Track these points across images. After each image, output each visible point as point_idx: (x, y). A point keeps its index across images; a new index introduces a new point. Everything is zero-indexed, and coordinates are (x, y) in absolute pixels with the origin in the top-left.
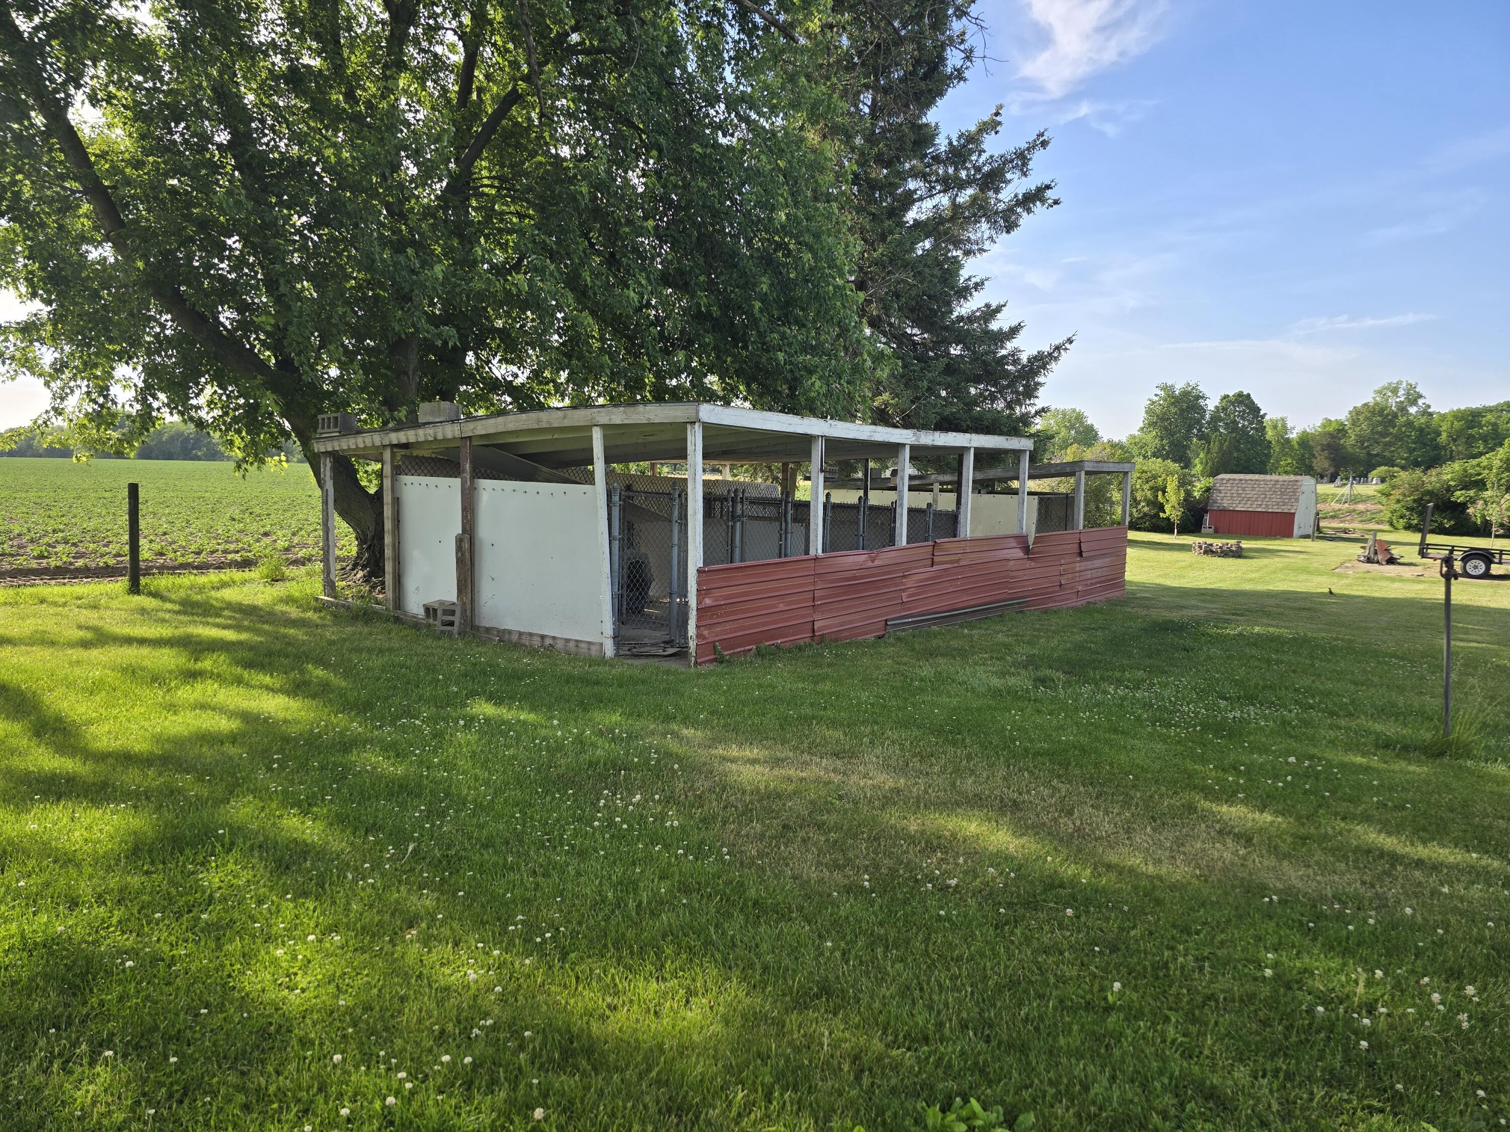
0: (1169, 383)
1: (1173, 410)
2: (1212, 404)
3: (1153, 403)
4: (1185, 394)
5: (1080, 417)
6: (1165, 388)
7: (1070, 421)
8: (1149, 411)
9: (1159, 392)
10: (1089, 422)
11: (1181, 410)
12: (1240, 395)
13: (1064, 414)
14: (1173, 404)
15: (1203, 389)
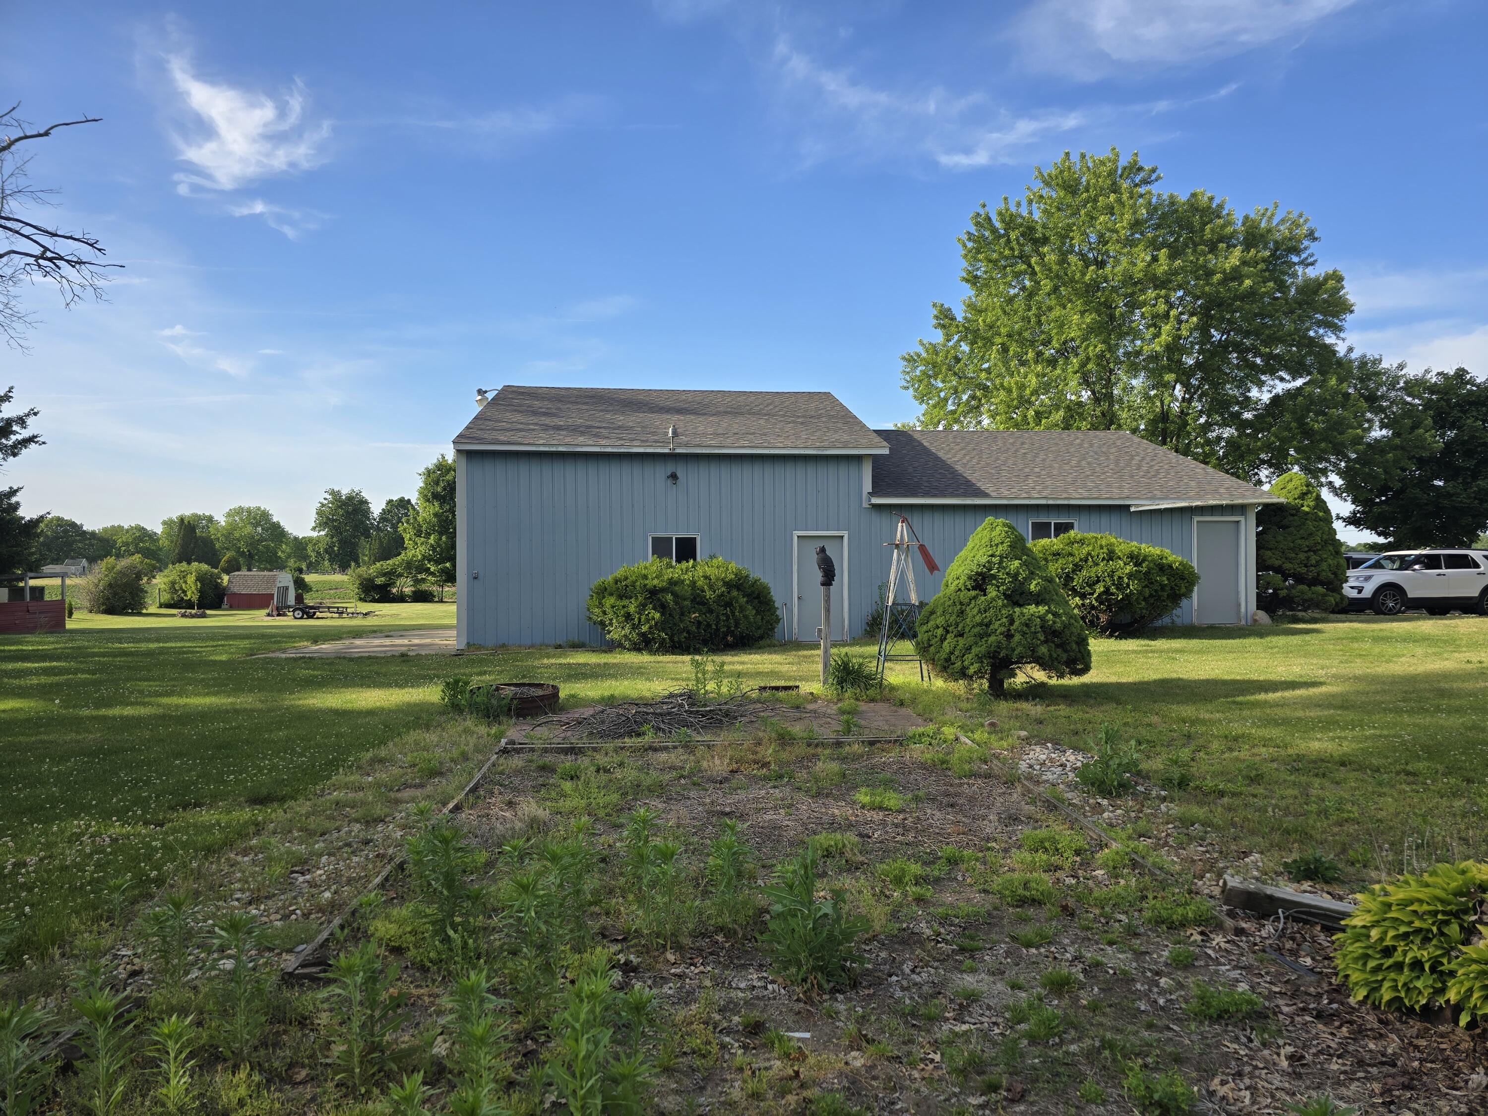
0: (336, 489)
1: (341, 512)
2: (377, 508)
3: (323, 505)
4: (350, 498)
5: (265, 515)
6: (333, 493)
7: (255, 518)
8: (320, 513)
9: (328, 497)
10: (275, 520)
11: (347, 512)
12: (402, 500)
13: (249, 511)
14: (340, 507)
15: (365, 495)
